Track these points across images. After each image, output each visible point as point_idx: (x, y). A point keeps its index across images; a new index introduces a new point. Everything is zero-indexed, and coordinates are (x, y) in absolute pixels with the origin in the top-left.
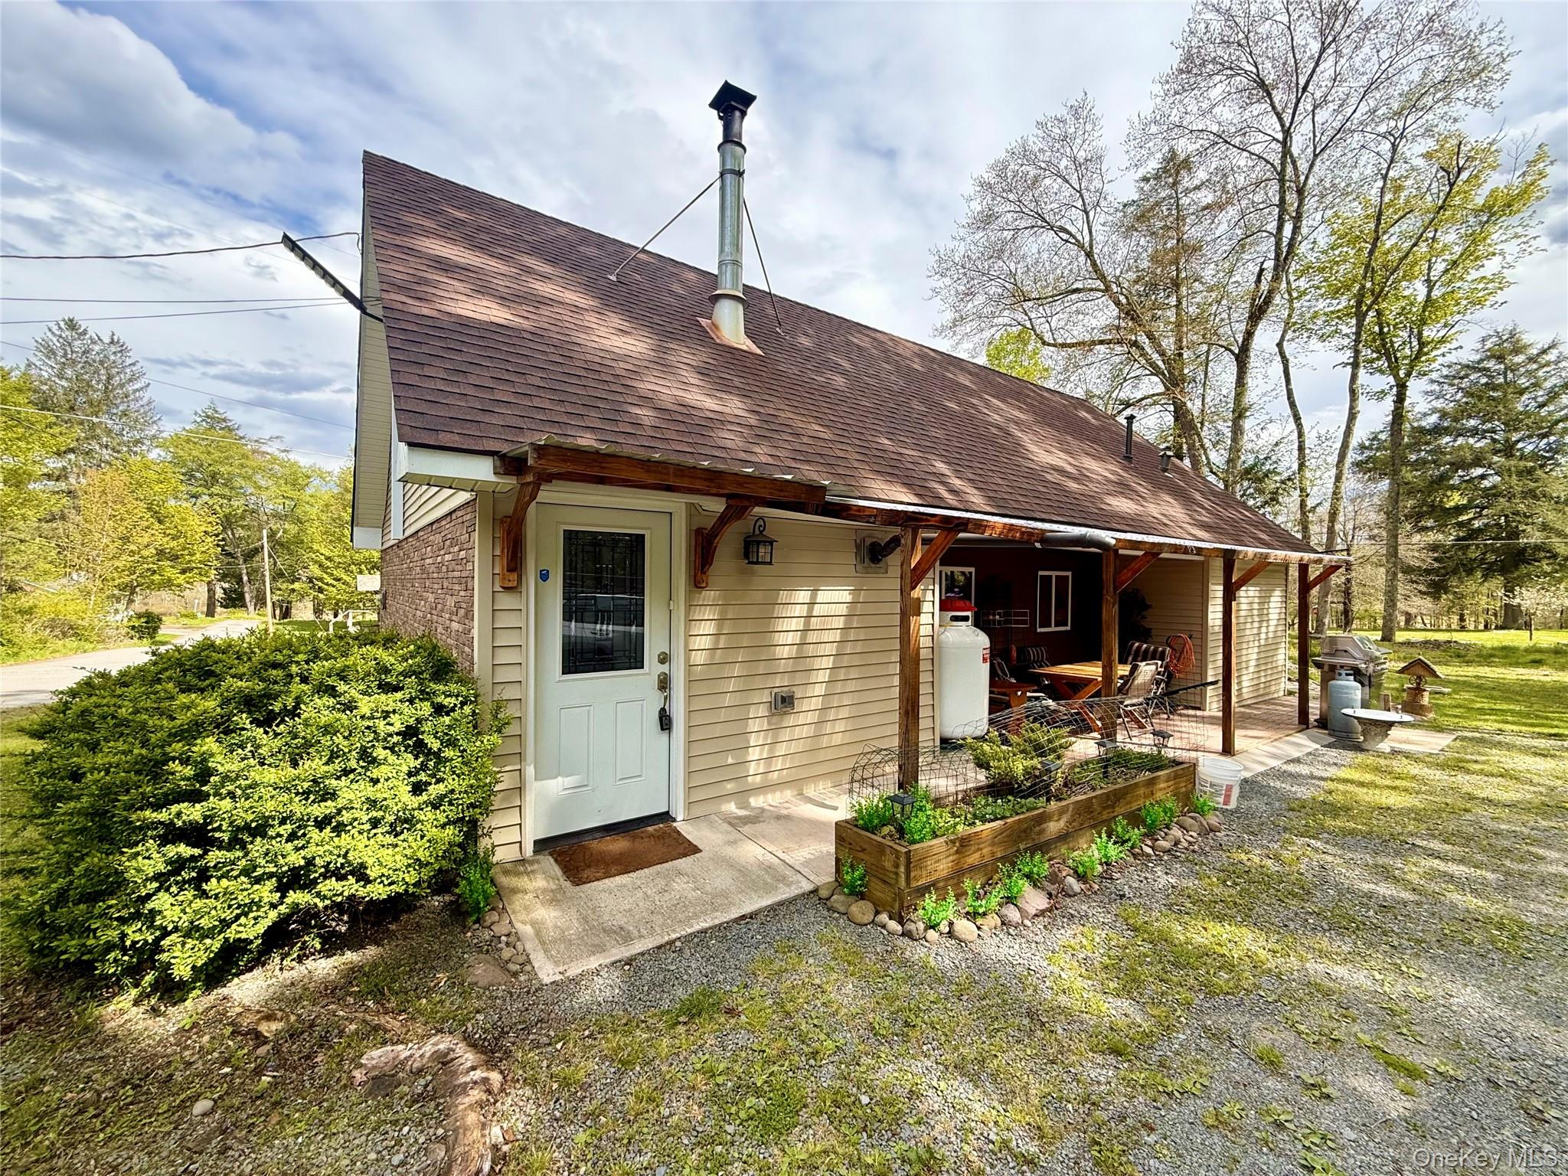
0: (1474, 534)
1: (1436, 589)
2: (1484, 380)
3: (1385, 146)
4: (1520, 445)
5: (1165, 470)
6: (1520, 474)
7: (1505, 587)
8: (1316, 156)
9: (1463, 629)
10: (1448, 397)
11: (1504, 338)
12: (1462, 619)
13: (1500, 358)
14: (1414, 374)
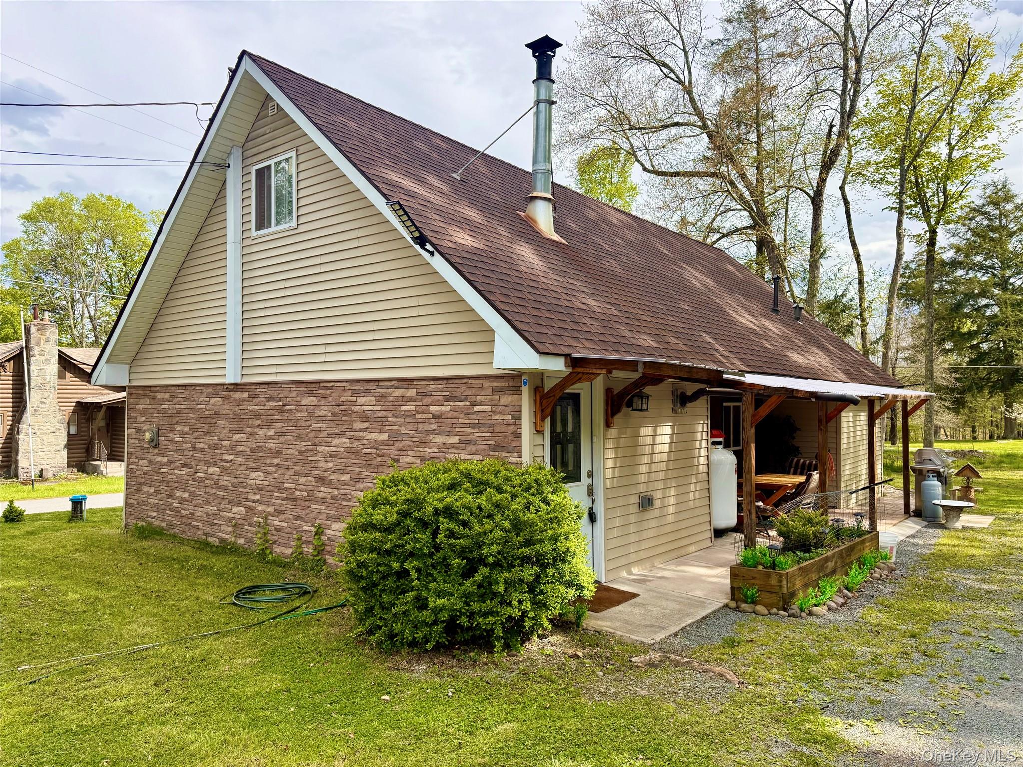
0: (982, 356)
1: (958, 405)
2: (985, 222)
3: (916, 28)
4: (1012, 280)
5: (798, 319)
6: (1012, 305)
7: (1005, 403)
8: (869, 31)
9: (974, 439)
10: (961, 235)
11: (999, 187)
12: (974, 431)
13: (996, 204)
14: (941, 222)
